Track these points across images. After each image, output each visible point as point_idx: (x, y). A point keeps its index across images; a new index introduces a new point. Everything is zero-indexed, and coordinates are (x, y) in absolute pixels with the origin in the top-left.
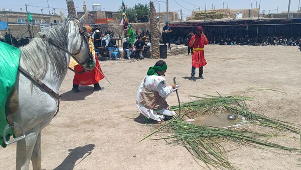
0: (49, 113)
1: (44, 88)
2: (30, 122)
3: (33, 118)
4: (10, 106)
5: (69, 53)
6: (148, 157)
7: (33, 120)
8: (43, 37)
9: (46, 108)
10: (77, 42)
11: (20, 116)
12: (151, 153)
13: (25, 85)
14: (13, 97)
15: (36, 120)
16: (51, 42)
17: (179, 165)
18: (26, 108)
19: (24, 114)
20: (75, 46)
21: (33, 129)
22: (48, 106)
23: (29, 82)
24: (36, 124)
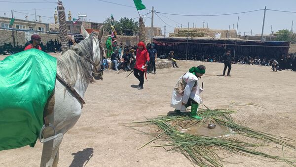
0: (76, 116)
2: (59, 124)
3: (62, 120)
4: (48, 108)
5: (94, 65)
6: (151, 163)
7: (63, 122)
8: (76, 50)
9: (75, 112)
12: (153, 159)
14: (52, 100)
15: (65, 122)
16: (80, 54)
18: (58, 111)
19: (56, 116)
22: (76, 110)
23: (63, 88)
24: (64, 126)
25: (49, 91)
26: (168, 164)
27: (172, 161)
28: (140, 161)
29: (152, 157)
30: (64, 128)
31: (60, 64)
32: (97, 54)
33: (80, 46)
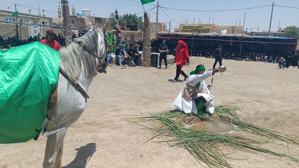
0: (80, 110)
1: (78, 87)
2: (63, 118)
4: (51, 102)
6: (155, 157)
7: (66, 115)
8: (79, 43)
9: (78, 106)
11: (56, 111)
12: (157, 154)
13: (63, 84)
14: (54, 94)
15: (69, 116)
18: (62, 105)
19: (59, 110)
21: (64, 124)
22: (80, 104)
24: (67, 120)
25: (52, 84)
26: (172, 159)
27: (176, 156)
28: (144, 156)
29: (156, 152)
30: (68, 122)
32: (101, 46)
33: (84, 39)
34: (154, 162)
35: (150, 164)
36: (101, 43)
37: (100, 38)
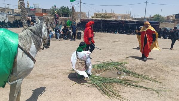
0: (30, 69)
2: (19, 74)
5: (42, 39)
6: (78, 94)
7: (22, 72)
8: (31, 30)
9: (29, 66)
10: (46, 34)
17: (94, 97)
18: (19, 66)
20: (45, 36)
22: (30, 65)
24: (23, 75)
26: (88, 94)
27: (90, 92)
28: (71, 93)
29: (78, 91)
30: (23, 76)
31: (20, 38)
32: (45, 33)
34: (77, 97)
35: (75, 98)
36: (45, 31)
37: (44, 28)
